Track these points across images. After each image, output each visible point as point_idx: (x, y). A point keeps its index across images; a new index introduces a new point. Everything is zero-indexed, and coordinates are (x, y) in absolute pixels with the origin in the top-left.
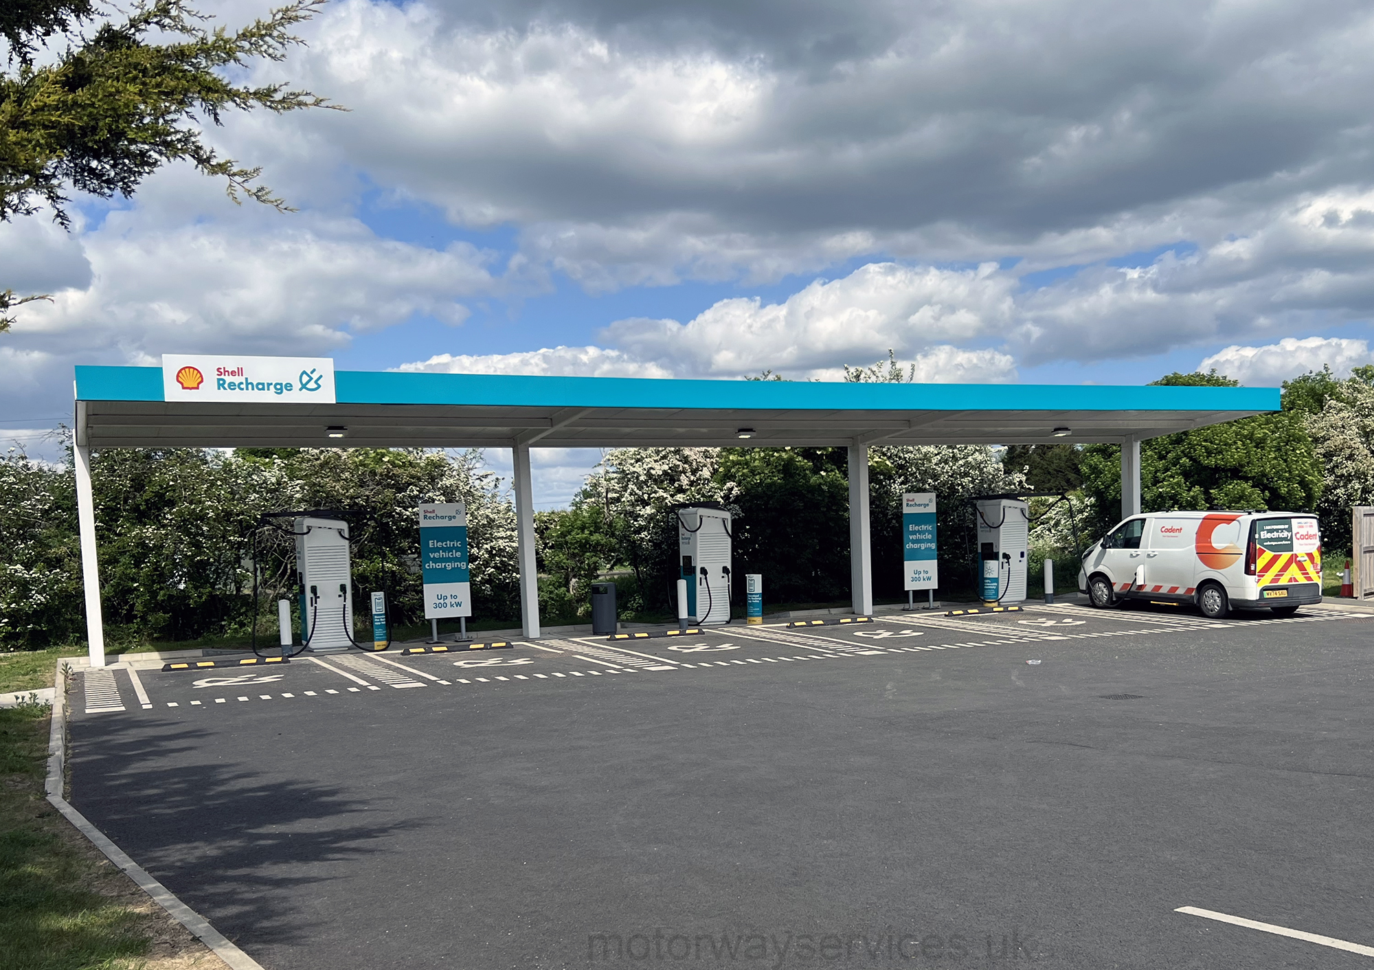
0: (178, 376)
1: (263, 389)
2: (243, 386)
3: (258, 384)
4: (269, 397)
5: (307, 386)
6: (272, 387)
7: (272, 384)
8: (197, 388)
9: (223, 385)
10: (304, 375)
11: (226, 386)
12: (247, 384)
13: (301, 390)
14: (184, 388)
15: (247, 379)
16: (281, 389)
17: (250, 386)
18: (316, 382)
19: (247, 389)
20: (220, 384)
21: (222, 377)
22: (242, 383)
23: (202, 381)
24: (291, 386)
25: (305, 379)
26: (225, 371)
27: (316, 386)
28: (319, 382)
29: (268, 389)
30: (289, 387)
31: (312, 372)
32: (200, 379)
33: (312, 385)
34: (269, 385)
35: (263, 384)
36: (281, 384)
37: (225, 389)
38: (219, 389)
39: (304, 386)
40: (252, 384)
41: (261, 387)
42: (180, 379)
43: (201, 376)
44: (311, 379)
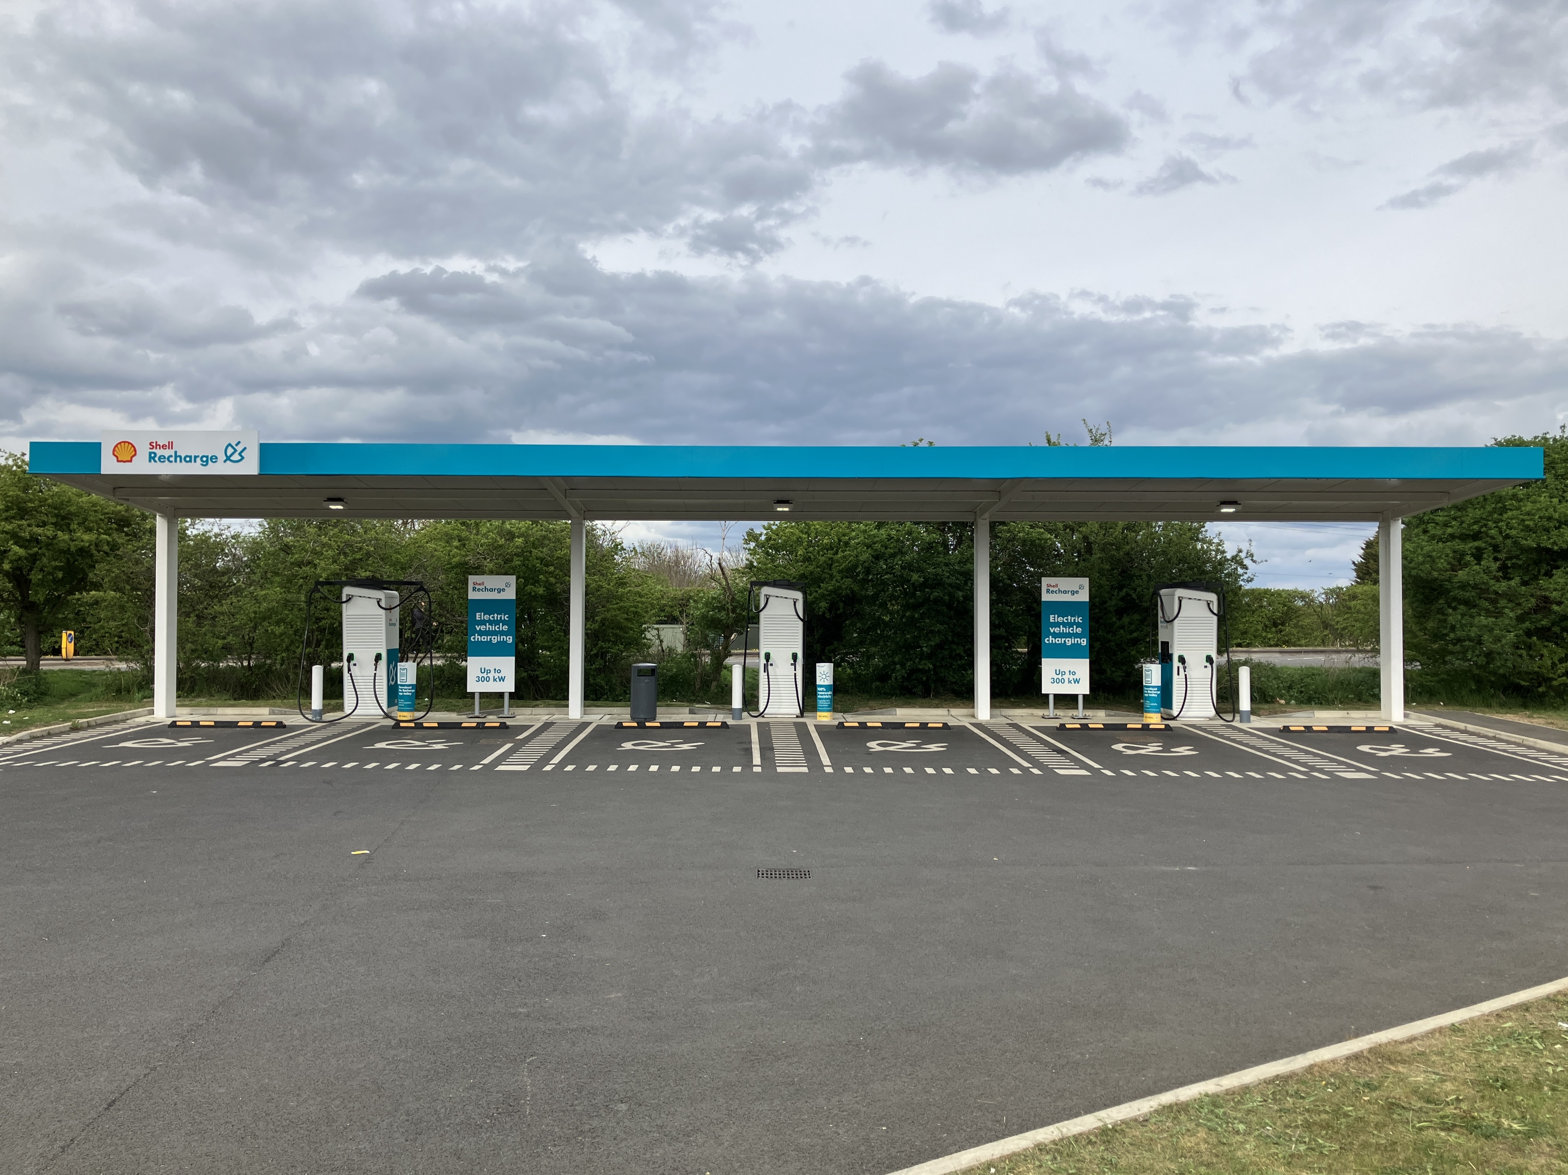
0: (114, 450)
1: (190, 461)
2: (172, 459)
3: (187, 456)
4: (196, 469)
5: (231, 458)
6: (198, 460)
7: (198, 456)
8: (131, 461)
9: (154, 458)
10: (230, 447)
11: (157, 459)
12: (176, 457)
13: (225, 461)
14: (118, 461)
15: (176, 452)
16: (207, 461)
17: (178, 459)
18: (240, 454)
19: (176, 461)
20: (152, 458)
21: (154, 450)
22: (171, 456)
23: (135, 455)
24: (216, 458)
25: (230, 451)
26: (156, 445)
27: (240, 458)
28: (243, 454)
29: (195, 461)
30: (214, 459)
31: (237, 445)
32: (134, 453)
33: (236, 457)
34: (196, 457)
35: (190, 457)
36: (207, 457)
37: (155, 461)
38: (150, 461)
39: (228, 458)
40: (180, 457)
41: (189, 459)
42: (116, 453)
43: (135, 450)
44: (235, 451)
